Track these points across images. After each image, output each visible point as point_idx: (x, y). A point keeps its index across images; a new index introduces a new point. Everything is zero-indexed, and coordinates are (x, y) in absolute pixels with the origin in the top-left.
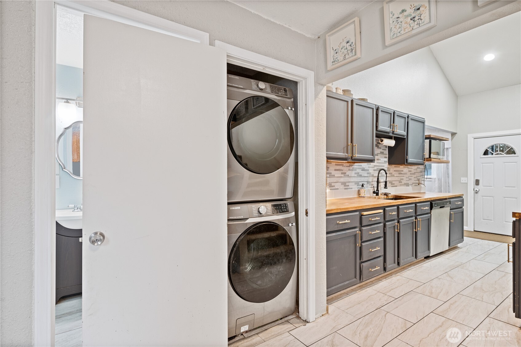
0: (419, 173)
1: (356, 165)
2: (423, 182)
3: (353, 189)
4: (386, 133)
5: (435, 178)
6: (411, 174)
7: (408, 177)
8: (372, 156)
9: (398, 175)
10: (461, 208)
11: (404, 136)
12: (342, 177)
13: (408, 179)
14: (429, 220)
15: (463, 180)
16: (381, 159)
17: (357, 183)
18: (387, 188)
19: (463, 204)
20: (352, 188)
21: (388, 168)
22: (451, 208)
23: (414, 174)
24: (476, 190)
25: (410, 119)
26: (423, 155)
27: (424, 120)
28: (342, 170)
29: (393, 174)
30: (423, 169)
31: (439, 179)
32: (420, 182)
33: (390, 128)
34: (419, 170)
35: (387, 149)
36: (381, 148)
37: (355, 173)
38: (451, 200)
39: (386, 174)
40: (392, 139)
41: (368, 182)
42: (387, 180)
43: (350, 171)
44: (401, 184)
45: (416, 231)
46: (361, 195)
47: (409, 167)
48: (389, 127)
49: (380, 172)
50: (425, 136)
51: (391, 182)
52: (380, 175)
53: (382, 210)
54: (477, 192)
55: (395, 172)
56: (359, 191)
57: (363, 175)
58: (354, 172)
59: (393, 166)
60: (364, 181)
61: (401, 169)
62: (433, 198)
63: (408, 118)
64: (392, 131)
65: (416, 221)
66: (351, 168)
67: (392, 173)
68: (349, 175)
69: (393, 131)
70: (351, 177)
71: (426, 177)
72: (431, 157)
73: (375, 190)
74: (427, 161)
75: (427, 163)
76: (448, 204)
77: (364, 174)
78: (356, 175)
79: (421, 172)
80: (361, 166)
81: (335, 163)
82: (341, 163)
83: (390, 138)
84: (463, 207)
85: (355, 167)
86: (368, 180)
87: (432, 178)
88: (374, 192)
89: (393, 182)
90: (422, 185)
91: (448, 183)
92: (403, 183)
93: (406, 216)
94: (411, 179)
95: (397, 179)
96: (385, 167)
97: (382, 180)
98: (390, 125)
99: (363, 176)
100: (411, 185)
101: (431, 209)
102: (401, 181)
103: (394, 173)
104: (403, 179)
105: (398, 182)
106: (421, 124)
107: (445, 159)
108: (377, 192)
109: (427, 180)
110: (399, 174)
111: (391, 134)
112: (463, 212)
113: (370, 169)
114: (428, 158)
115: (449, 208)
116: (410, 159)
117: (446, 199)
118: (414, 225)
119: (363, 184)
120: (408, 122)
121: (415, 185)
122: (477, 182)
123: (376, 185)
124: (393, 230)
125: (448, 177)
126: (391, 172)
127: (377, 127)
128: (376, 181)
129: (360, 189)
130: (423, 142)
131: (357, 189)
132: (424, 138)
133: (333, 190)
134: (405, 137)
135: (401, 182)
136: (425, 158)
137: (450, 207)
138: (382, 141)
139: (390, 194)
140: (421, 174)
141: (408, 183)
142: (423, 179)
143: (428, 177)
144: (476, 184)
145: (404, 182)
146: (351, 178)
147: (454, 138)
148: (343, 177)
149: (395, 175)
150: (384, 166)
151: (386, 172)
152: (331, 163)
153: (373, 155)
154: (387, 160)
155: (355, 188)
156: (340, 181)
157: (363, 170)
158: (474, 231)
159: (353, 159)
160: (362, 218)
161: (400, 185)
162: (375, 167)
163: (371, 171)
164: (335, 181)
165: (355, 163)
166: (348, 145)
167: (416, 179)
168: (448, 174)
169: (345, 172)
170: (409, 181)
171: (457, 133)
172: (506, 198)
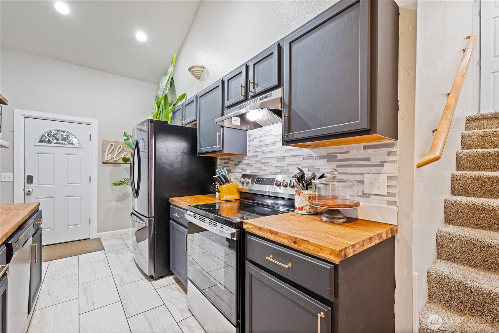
15: (6, 176)
24: (28, 191)
54: (28, 194)
84: (41, 226)
122: (30, 179)
144: (27, 183)
172: (68, 198)
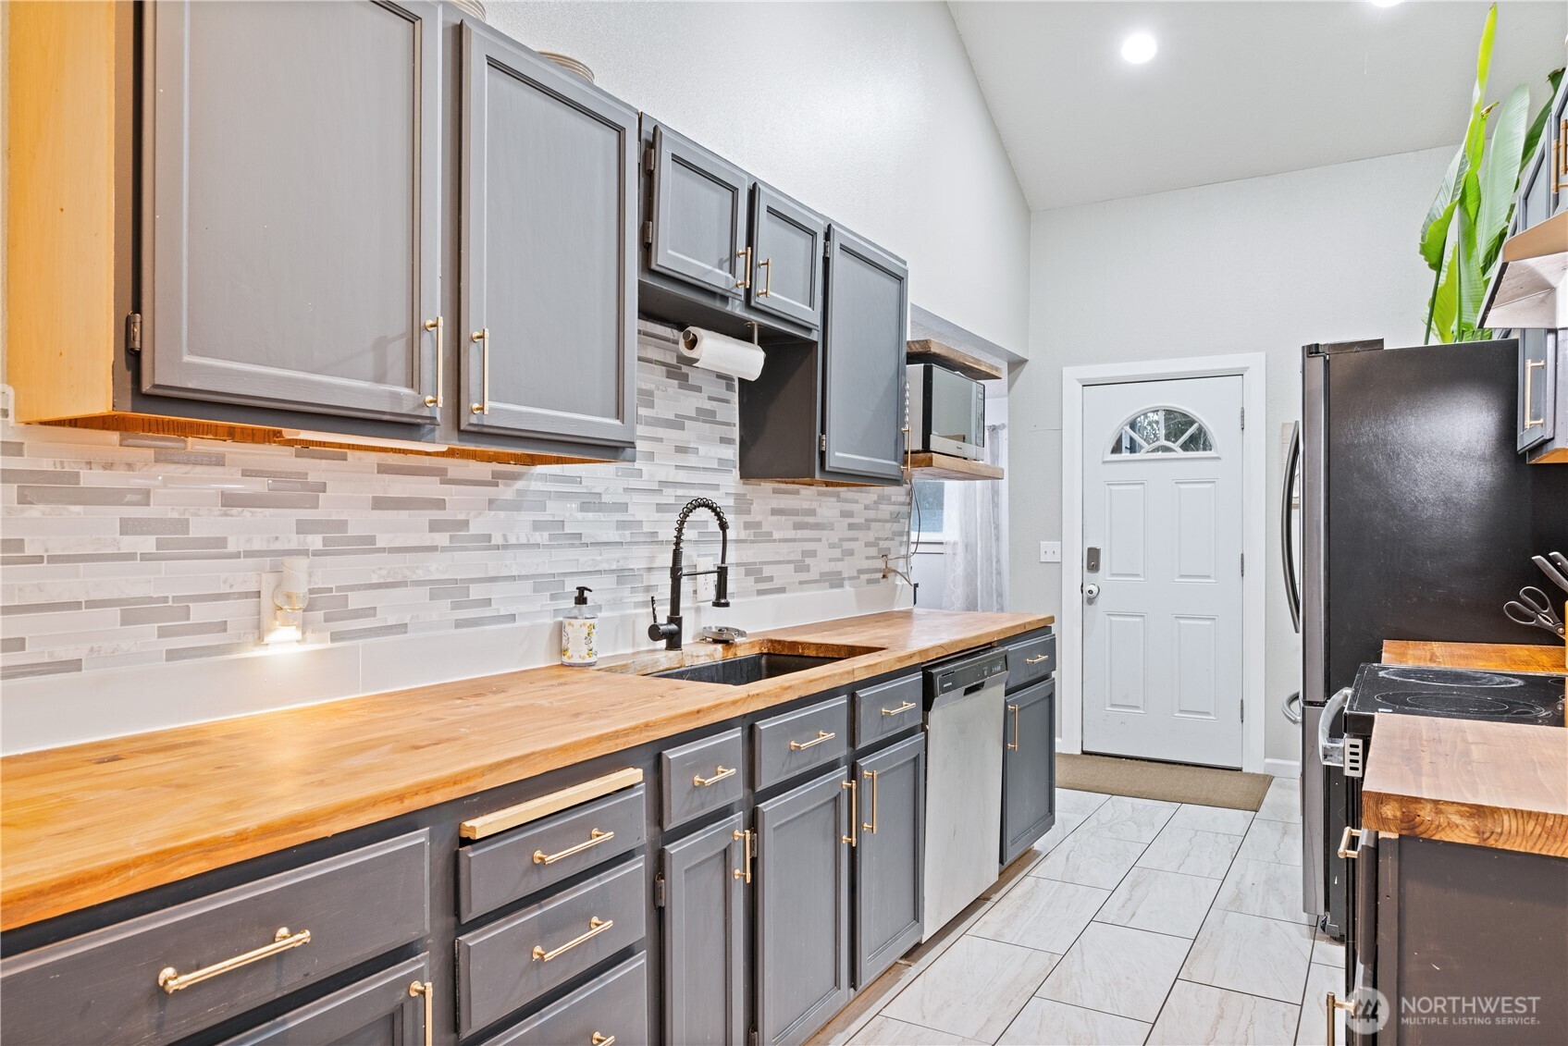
0: (887, 521)
1: (544, 478)
2: (902, 562)
3: (518, 624)
4: (711, 294)
5: (955, 544)
6: (851, 527)
7: (837, 541)
8: (618, 422)
9: (791, 534)
10: (1046, 677)
11: (809, 330)
12: (433, 549)
13: (837, 553)
14: (918, 766)
15: (1048, 549)
16: (703, 449)
17: (545, 584)
18: (727, 605)
19: (1052, 664)
20: (512, 617)
21: (739, 497)
22: (1009, 686)
23: (867, 525)
24: (1090, 592)
25: (837, 247)
26: (900, 437)
27: (903, 266)
28: (440, 504)
29: (765, 528)
30: (903, 504)
31: (966, 546)
32: (891, 565)
33: (732, 271)
34: (886, 510)
35: (735, 397)
36: (699, 389)
37: (537, 526)
38: (1011, 648)
39: (723, 526)
40: (750, 340)
41: (622, 575)
42: (728, 561)
43: (502, 514)
44: (804, 576)
45: (850, 844)
46: (569, 653)
47: (842, 495)
48: (727, 265)
49: (686, 515)
50: (905, 344)
51: (752, 570)
52: (688, 534)
53: (640, 771)
54: (1090, 599)
55: (775, 518)
56: (560, 628)
57: (590, 534)
58: (527, 517)
59: (768, 486)
60: (600, 572)
61: (806, 505)
62: (933, 648)
63: (827, 237)
64: (741, 291)
65: (850, 789)
66: (506, 492)
67: (759, 524)
68: (489, 537)
69: (748, 292)
70: (506, 547)
71: (914, 537)
72: (932, 447)
73: (662, 619)
74: (916, 464)
75: (919, 476)
76: (999, 668)
77: (600, 527)
78: (542, 537)
79: (896, 518)
80: (577, 480)
81: (374, 458)
82: (427, 461)
83: (740, 331)
84: (1054, 674)
85: (536, 486)
86: (623, 564)
87: (946, 543)
88: (654, 633)
89: (767, 571)
90: (899, 577)
91: (998, 561)
92: (814, 574)
93: (797, 773)
94: (851, 553)
95: (784, 551)
96: (723, 490)
97: (701, 557)
98: (728, 256)
99: (589, 540)
100: (850, 578)
101: (927, 705)
102: (808, 561)
103: (769, 523)
104: (813, 554)
105: (791, 567)
106: (892, 285)
107: (987, 461)
108: (674, 627)
109: (921, 548)
110: (797, 526)
111: (736, 308)
112: (1051, 697)
113: (637, 498)
114: (918, 452)
115: (1002, 689)
116: (837, 454)
117: (989, 646)
118: (846, 811)
119: (582, 590)
120: (826, 261)
121: (869, 582)
122: (1093, 559)
123: (665, 593)
124: (719, 878)
125: (998, 539)
126: (755, 517)
127: (646, 247)
128: (663, 568)
129: (566, 621)
130: (900, 373)
131: (549, 621)
132: (904, 355)
133: (360, 642)
134: (815, 336)
135: (807, 568)
136: (906, 453)
137: (1006, 684)
138: (692, 344)
139: (742, 634)
140: (896, 527)
141: (840, 573)
142: (903, 551)
143: (925, 537)
144: (1088, 568)
145: (818, 566)
146: (509, 553)
147: (1020, 377)
148: (444, 549)
149: (776, 535)
150: (716, 487)
151: (720, 518)
152: (344, 458)
153: (619, 414)
154: (732, 453)
155: (542, 612)
156: (420, 575)
157: (591, 503)
158: (1084, 753)
159: (463, 427)
160: (463, 863)
161: (801, 583)
162: (667, 491)
163: (642, 510)
164: (375, 580)
165: (533, 460)
166: (415, 330)
167: (873, 551)
168: (997, 527)
169: (461, 517)
170: (842, 560)
171: (1027, 361)
172: (1182, 621)
